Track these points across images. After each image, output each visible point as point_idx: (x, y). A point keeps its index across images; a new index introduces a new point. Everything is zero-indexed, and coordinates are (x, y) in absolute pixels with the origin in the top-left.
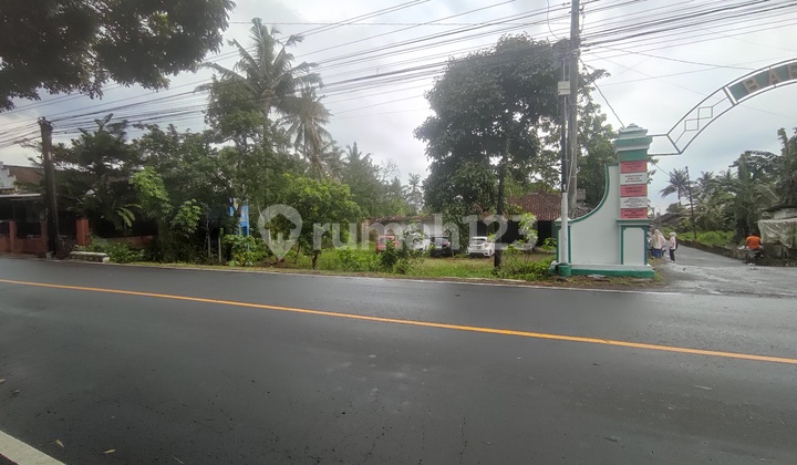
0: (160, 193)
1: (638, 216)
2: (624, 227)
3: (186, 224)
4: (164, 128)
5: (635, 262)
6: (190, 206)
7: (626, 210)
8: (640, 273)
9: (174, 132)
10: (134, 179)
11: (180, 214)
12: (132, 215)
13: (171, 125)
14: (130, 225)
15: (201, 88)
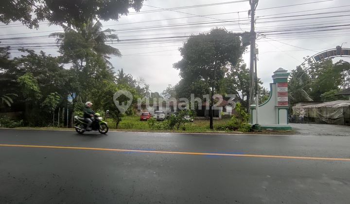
0: (36, 88)
1: (284, 104)
2: (279, 109)
3: (51, 106)
4: (37, 52)
5: (284, 123)
6: (55, 96)
7: (280, 102)
8: (286, 128)
9: (43, 55)
10: (21, 79)
11: (47, 100)
12: (11, 100)
13: (42, 51)
14: (10, 105)
15: (54, 35)
